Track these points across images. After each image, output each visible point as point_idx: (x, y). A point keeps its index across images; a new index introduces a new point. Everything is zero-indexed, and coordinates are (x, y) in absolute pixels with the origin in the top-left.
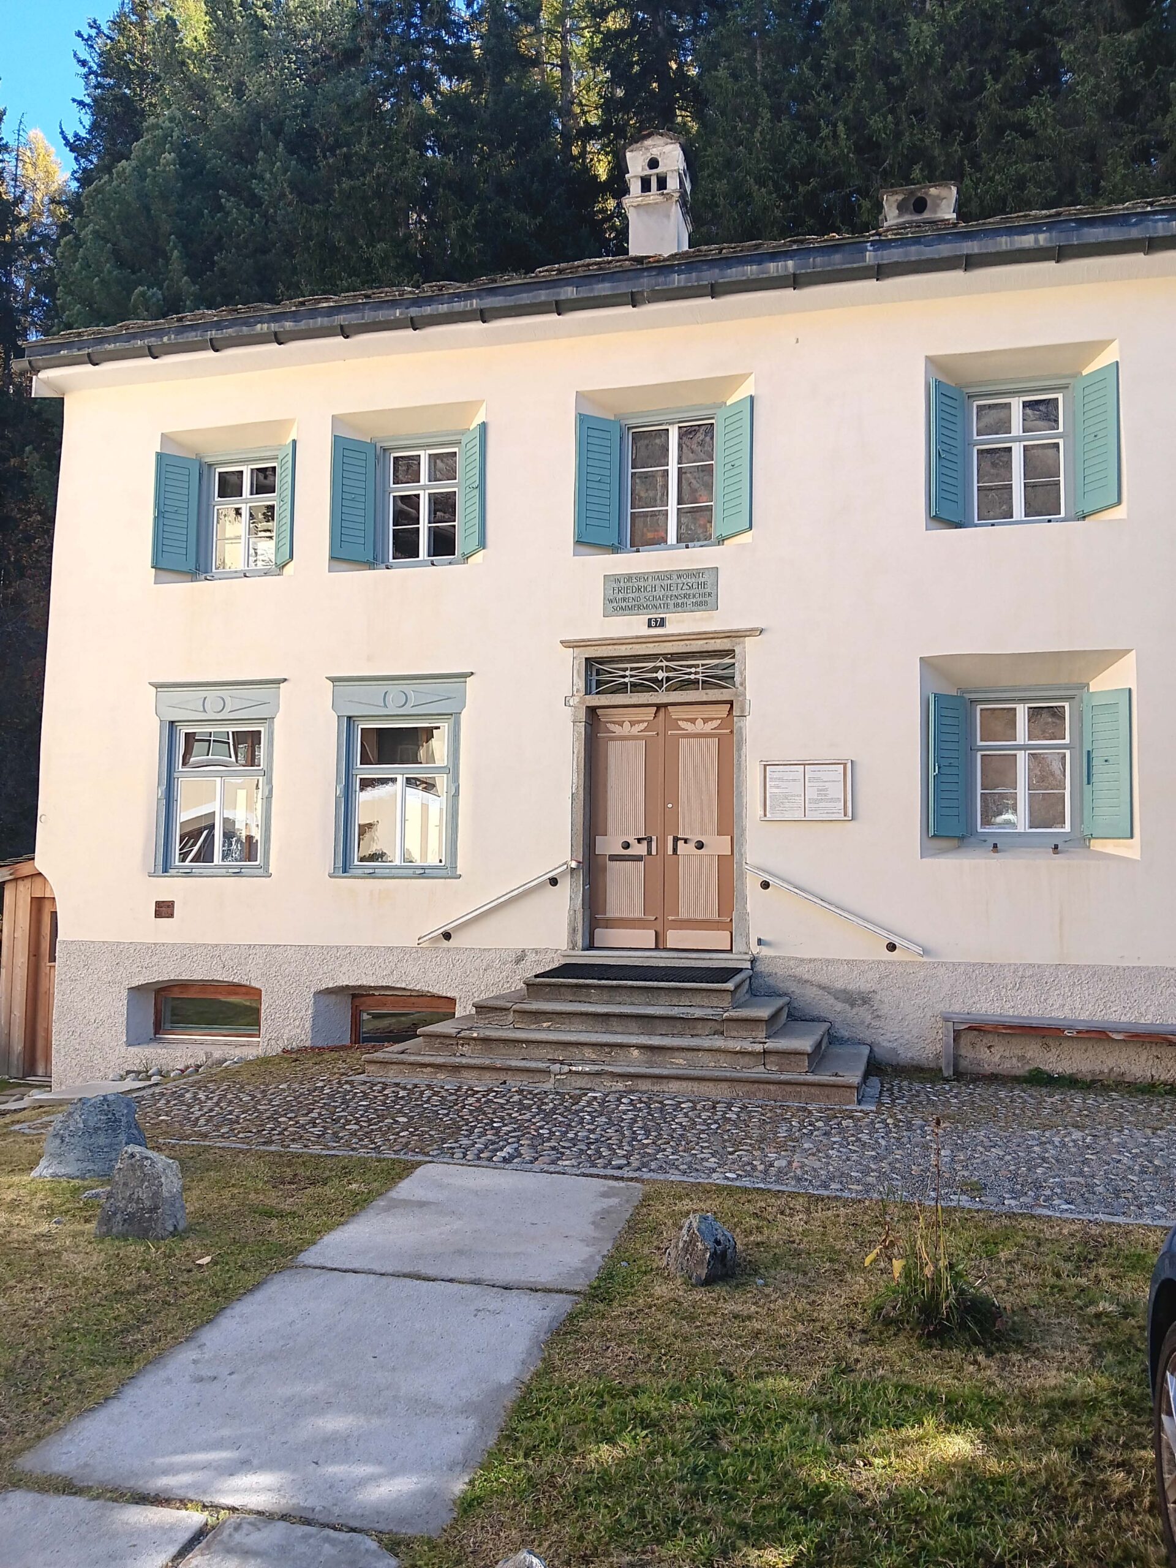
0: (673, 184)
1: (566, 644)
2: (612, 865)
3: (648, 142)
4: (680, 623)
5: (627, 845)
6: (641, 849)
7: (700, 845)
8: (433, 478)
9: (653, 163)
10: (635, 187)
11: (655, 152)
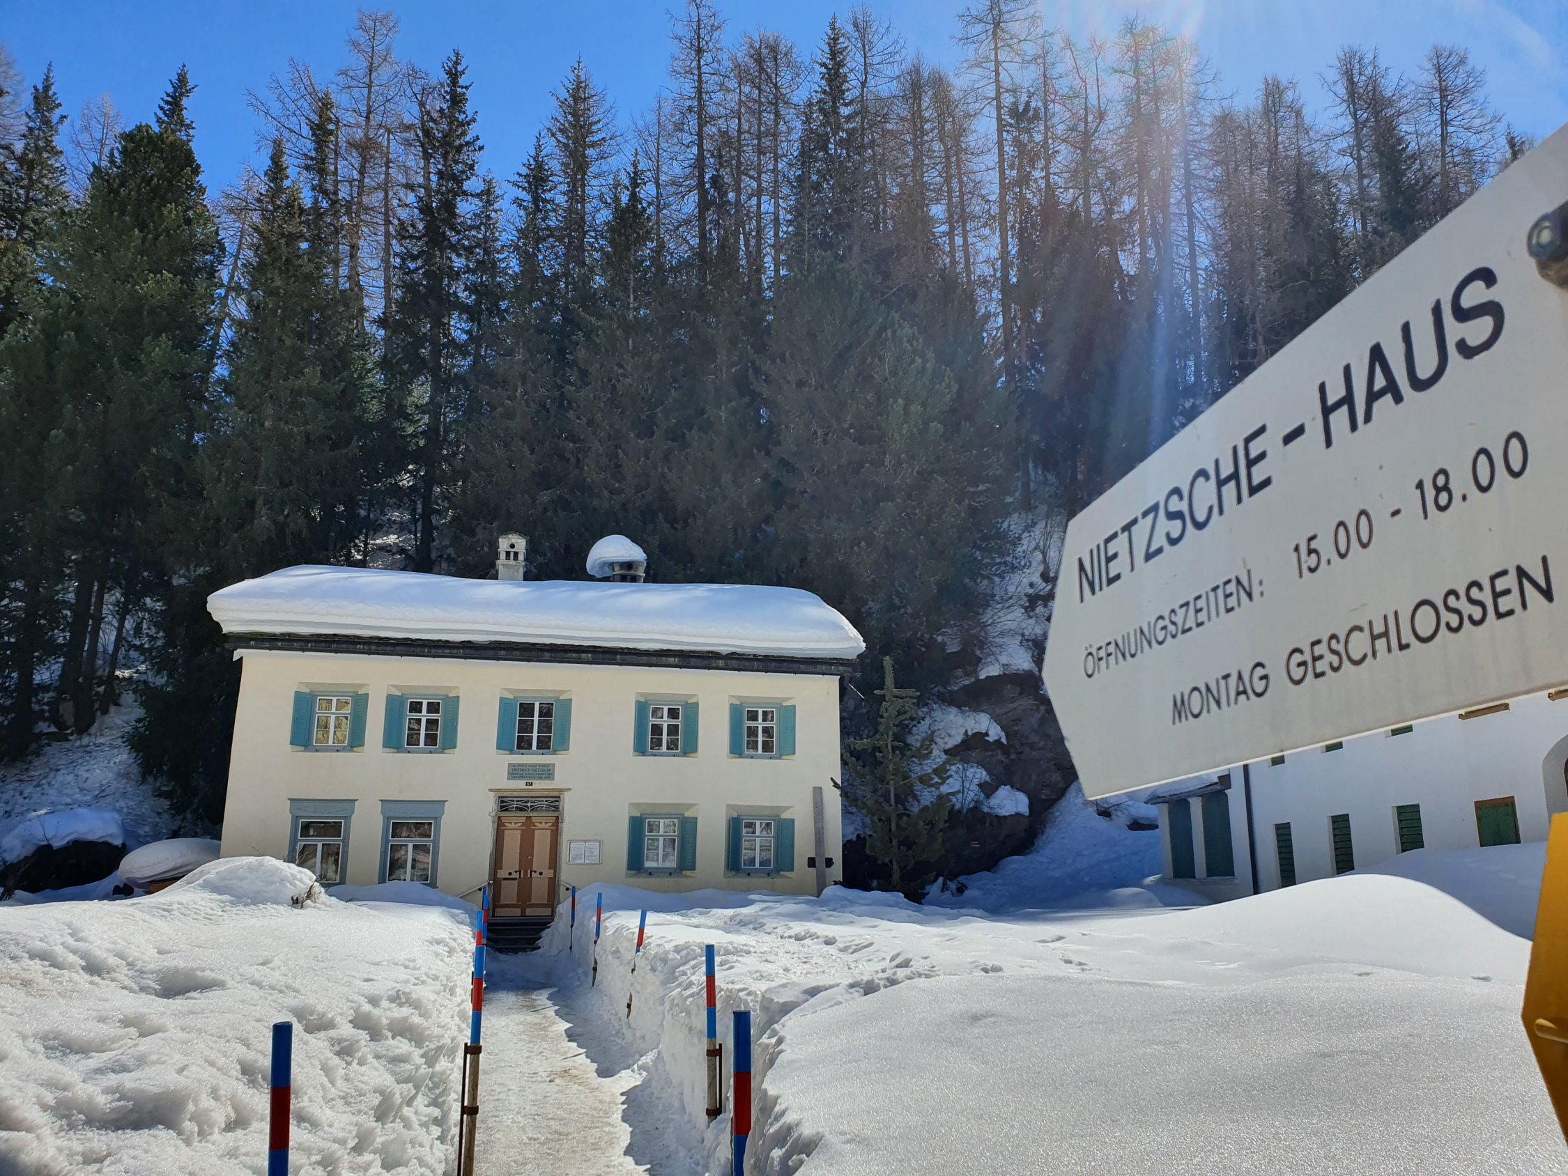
0: (521, 557)
1: (491, 790)
2: (504, 883)
3: (510, 536)
4: (539, 785)
5: (510, 874)
6: (517, 876)
7: (541, 873)
8: (428, 711)
9: (512, 546)
10: (503, 556)
11: (513, 541)
